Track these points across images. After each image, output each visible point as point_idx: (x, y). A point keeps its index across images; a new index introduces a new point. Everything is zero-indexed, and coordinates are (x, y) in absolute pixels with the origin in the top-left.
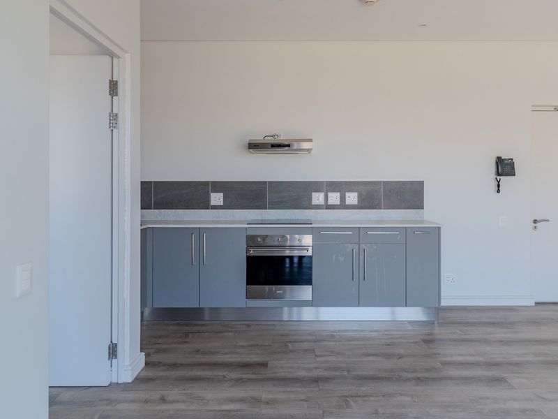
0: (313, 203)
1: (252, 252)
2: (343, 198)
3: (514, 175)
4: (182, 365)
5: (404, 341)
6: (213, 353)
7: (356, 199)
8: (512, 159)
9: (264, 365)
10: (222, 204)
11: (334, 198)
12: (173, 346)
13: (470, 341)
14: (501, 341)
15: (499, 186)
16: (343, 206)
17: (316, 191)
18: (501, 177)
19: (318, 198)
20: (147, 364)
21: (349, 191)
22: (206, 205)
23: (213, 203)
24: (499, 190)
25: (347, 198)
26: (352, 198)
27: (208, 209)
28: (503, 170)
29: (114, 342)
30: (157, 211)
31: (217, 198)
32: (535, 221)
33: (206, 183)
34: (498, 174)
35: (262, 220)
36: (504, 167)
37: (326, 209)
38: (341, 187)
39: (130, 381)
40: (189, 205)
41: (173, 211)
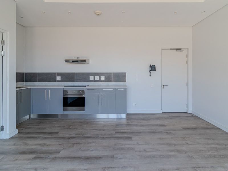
0: (90, 80)
1: (65, 96)
2: (100, 78)
3: (155, 71)
4: (30, 133)
5: (110, 125)
6: (44, 129)
7: (104, 78)
8: (155, 66)
9: (57, 133)
10: (60, 80)
11: (97, 78)
12: (33, 127)
13: (132, 125)
14: (142, 125)
15: (150, 74)
16: (100, 81)
17: (91, 76)
18: (151, 71)
19: (91, 78)
20: (18, 132)
21: (102, 76)
22: (55, 80)
23: (57, 80)
24: (150, 75)
25: (101, 78)
26: (103, 78)
27: (56, 82)
28: (151, 69)
29: (3, 125)
30: (39, 82)
31: (59, 78)
32: (163, 86)
33: (55, 73)
34: (150, 71)
35: (73, 85)
36: (152, 68)
37: (95, 81)
38: (99, 75)
39: (8, 138)
40: (50, 81)
41: (44, 82)
